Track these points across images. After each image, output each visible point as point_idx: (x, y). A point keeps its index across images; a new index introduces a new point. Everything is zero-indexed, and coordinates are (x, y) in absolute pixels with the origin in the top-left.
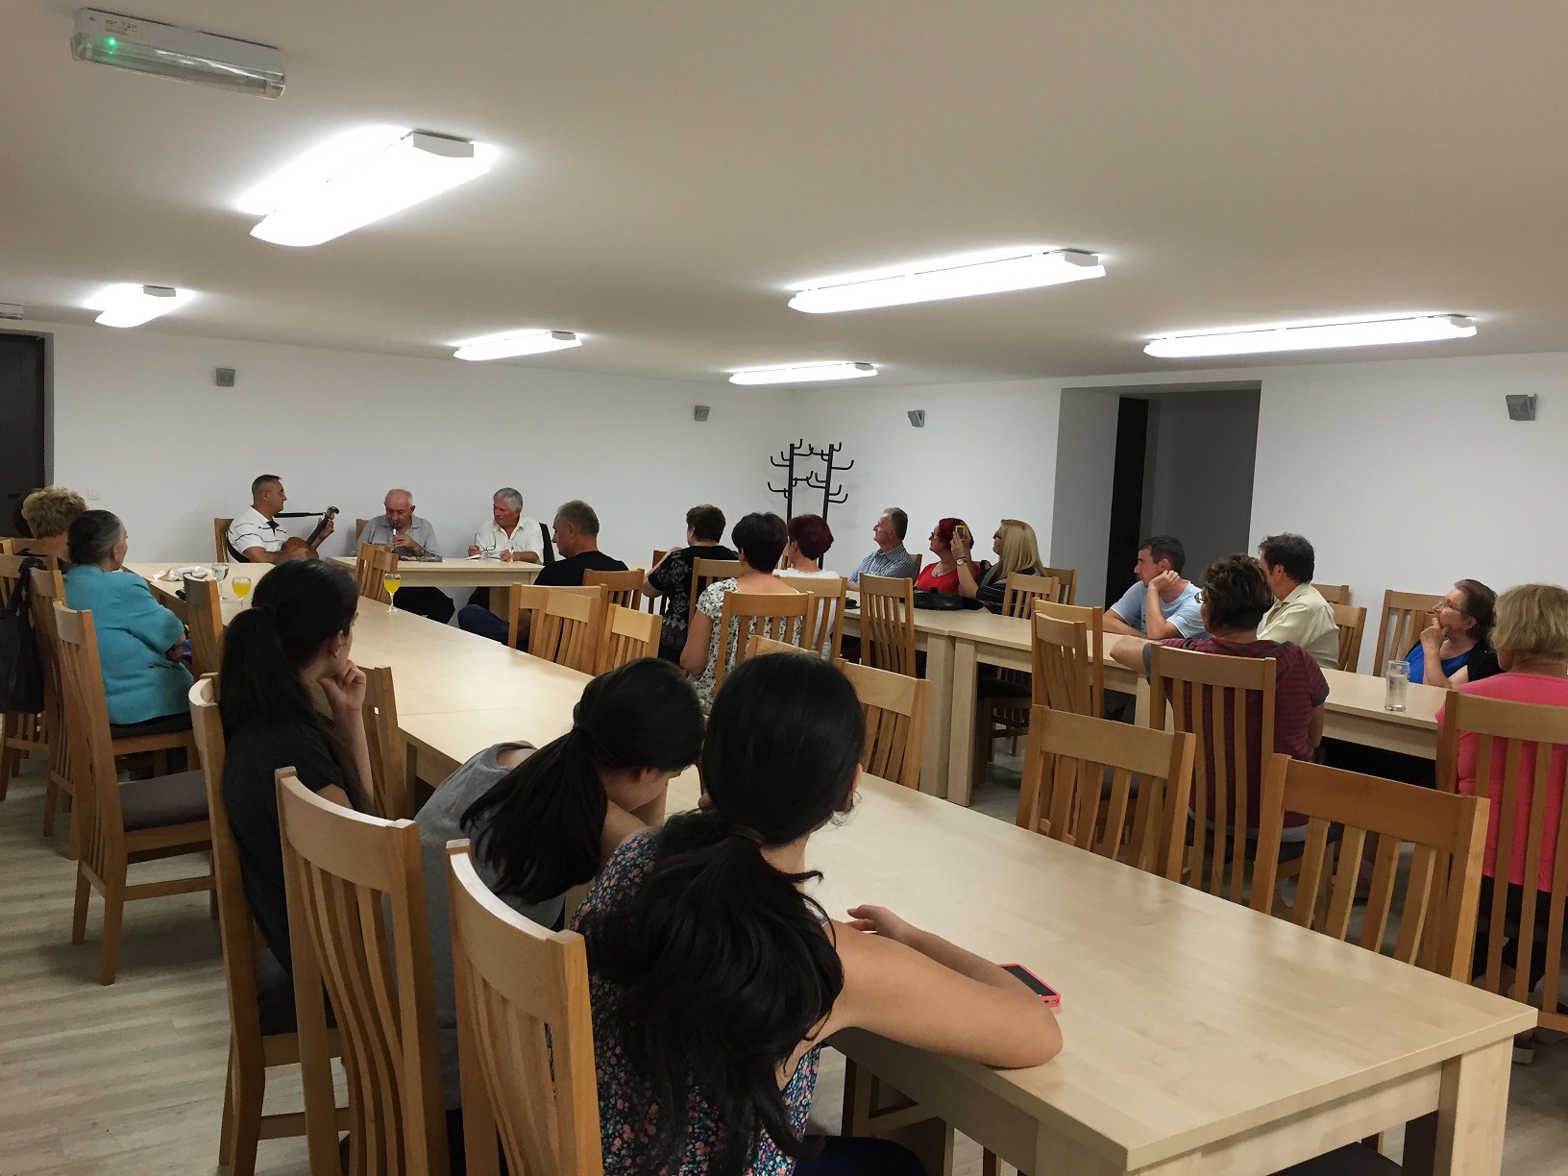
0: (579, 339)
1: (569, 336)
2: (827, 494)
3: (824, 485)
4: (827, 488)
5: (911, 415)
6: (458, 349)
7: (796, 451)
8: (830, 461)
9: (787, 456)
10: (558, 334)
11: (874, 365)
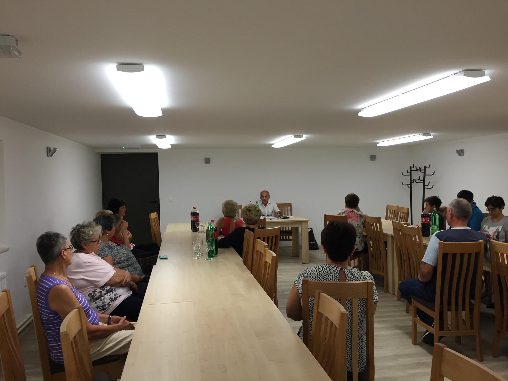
0: (305, 137)
1: (301, 136)
2: (424, 185)
3: (423, 182)
4: (424, 183)
5: (458, 152)
6: (273, 144)
7: (412, 169)
8: (425, 172)
9: (409, 171)
10: (297, 136)
11: (431, 134)
